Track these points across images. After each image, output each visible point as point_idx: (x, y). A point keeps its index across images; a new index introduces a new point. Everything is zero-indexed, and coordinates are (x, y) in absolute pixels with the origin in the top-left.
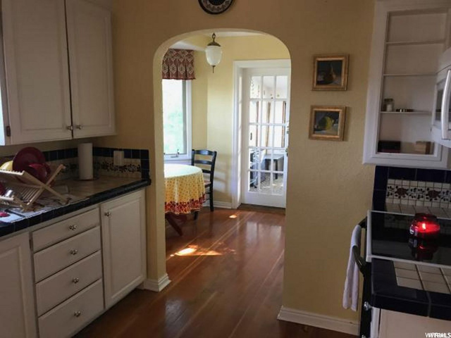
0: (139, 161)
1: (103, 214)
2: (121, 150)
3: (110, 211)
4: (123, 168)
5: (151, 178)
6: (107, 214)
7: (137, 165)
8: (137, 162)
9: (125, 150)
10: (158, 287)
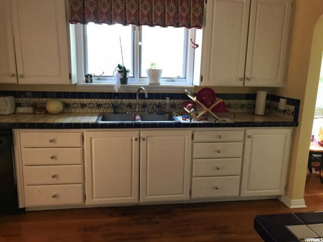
0: (294, 107)
1: (247, 136)
2: (285, 98)
3: (254, 136)
4: (284, 111)
5: (299, 121)
6: (249, 137)
7: (292, 110)
8: (292, 108)
9: (288, 98)
10: (290, 205)
